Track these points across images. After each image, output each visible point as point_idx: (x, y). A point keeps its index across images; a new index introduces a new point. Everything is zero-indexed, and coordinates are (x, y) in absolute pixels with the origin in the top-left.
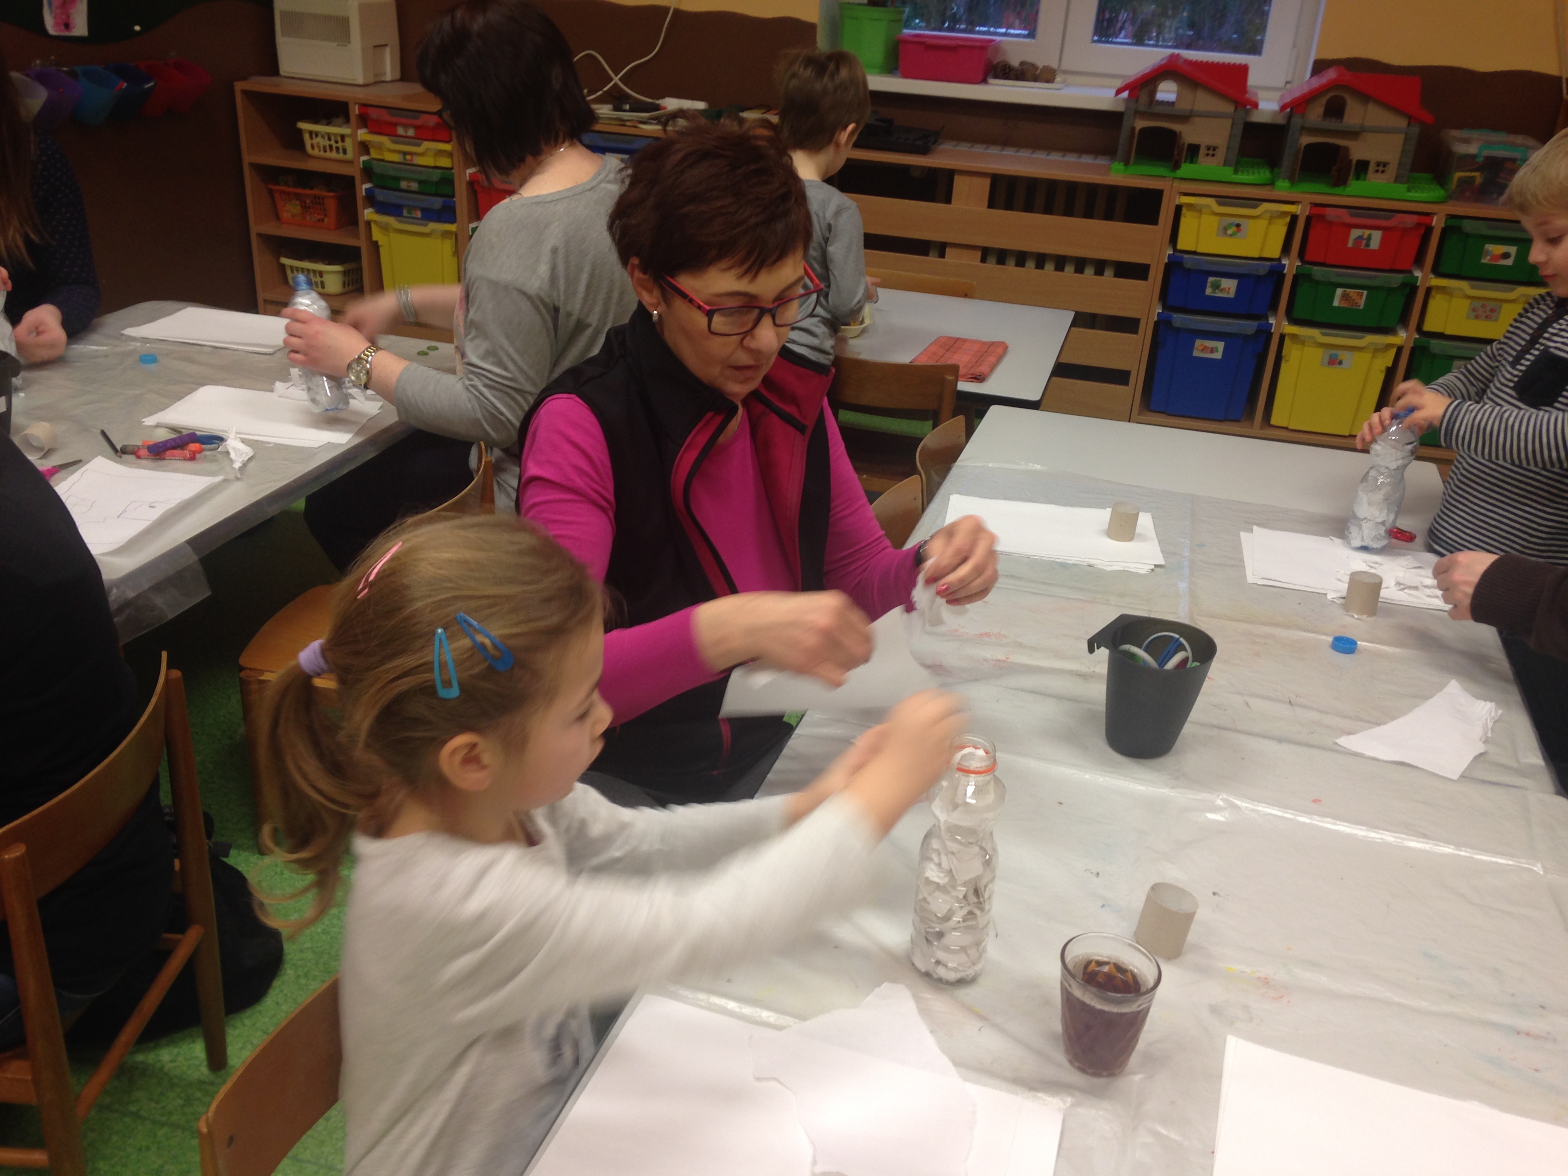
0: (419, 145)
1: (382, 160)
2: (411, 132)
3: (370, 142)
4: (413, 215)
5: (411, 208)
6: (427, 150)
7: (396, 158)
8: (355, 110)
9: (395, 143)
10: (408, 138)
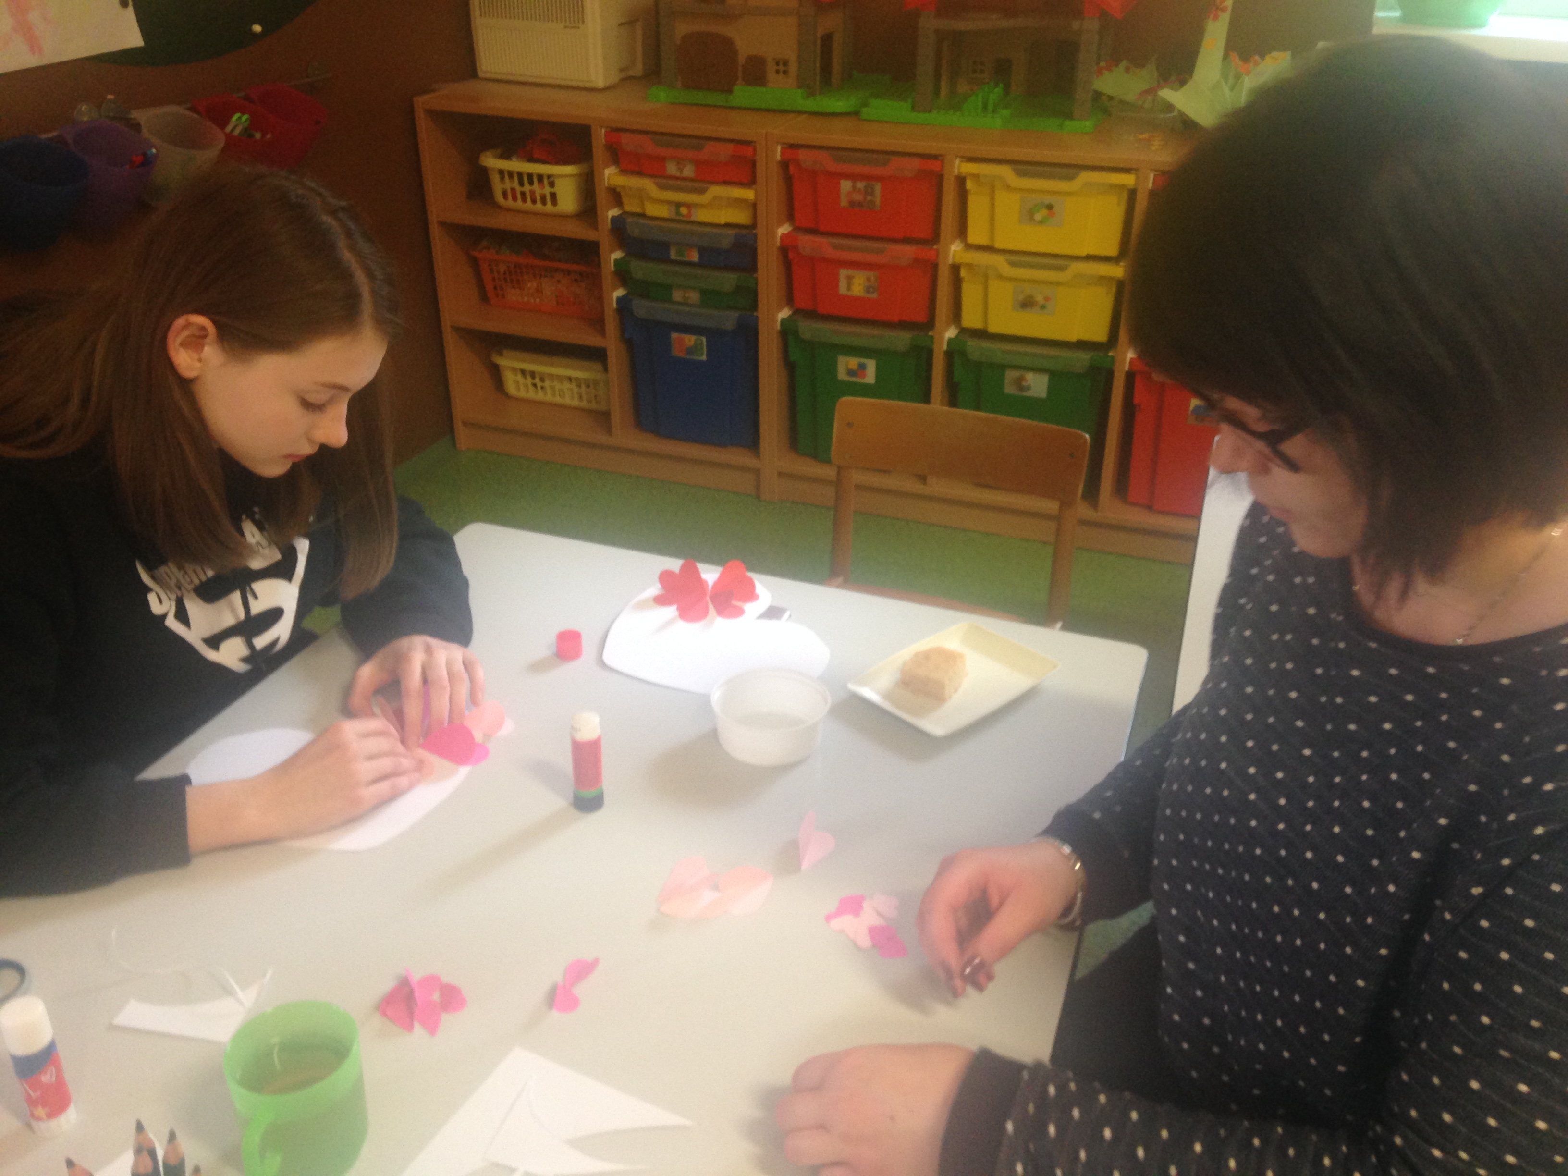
0: (702, 191)
1: (643, 215)
2: (689, 171)
3: (623, 187)
6: (715, 198)
7: (663, 211)
8: (599, 137)
9: (662, 187)
10: (685, 179)
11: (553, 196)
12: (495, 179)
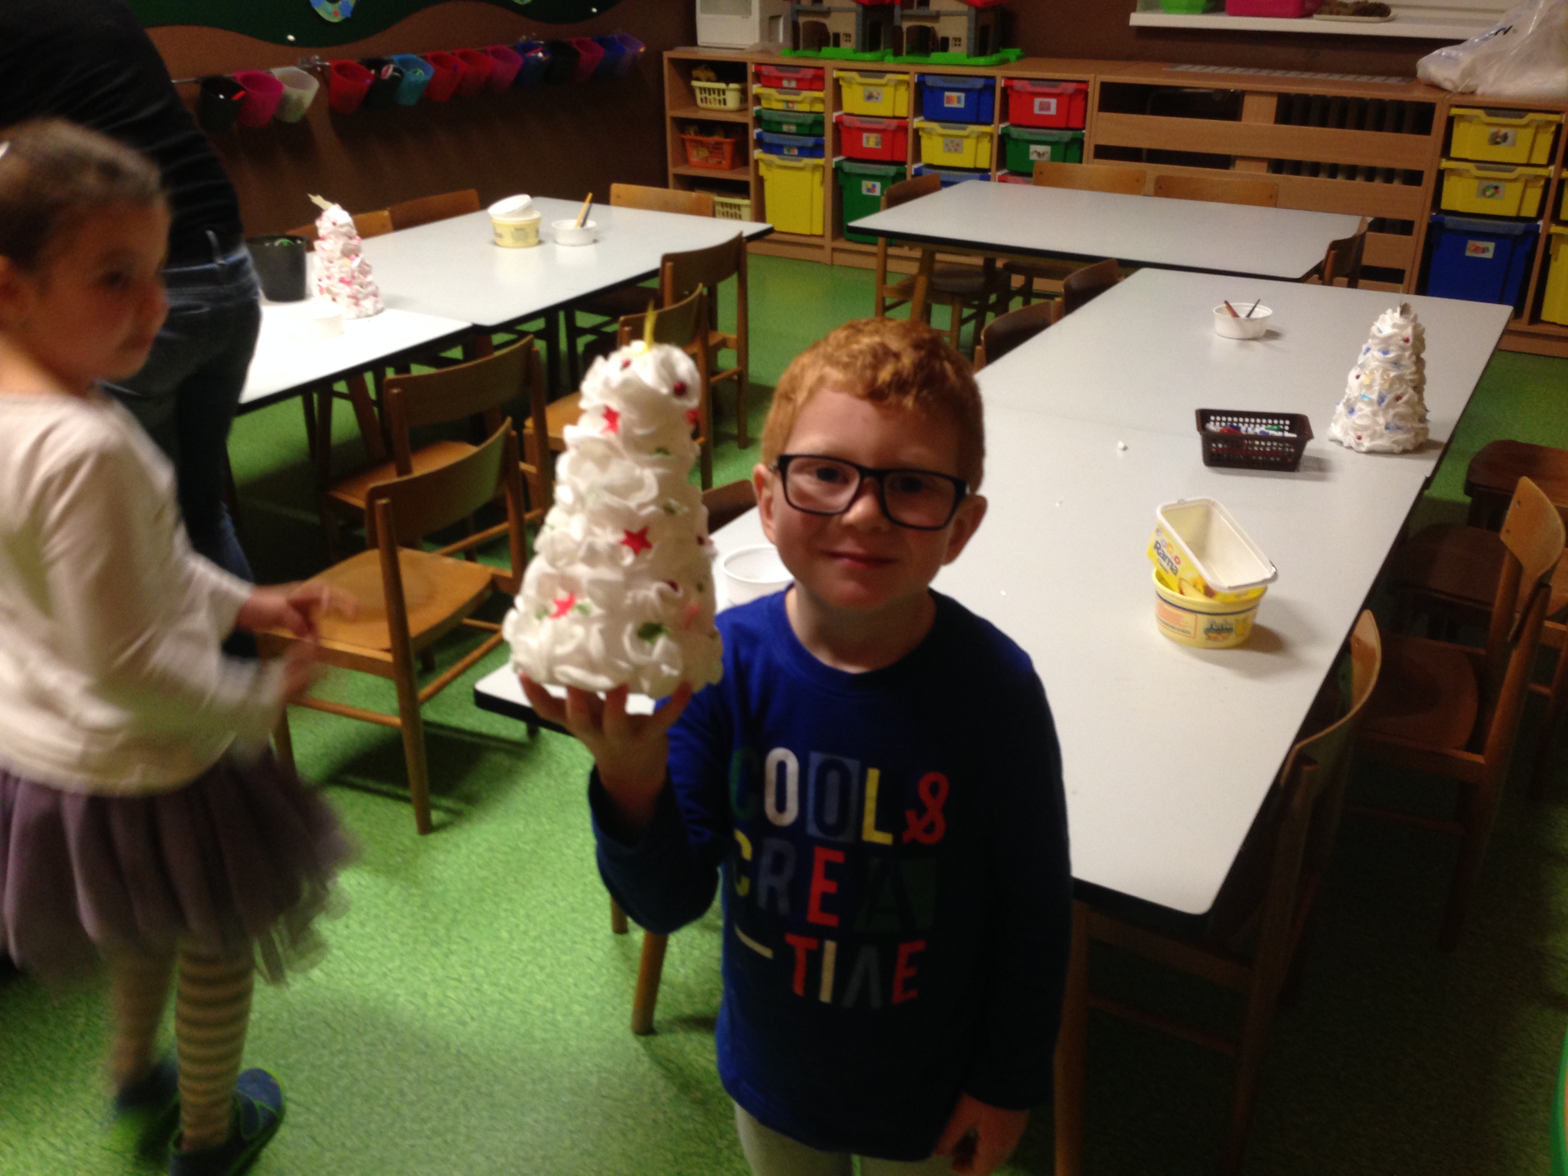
0: (798, 95)
1: (771, 109)
2: (793, 84)
3: (762, 95)
4: (792, 153)
5: (790, 147)
6: (805, 98)
7: (781, 106)
8: (751, 69)
9: (780, 93)
10: (791, 89)
11: (725, 100)
12: (698, 92)
